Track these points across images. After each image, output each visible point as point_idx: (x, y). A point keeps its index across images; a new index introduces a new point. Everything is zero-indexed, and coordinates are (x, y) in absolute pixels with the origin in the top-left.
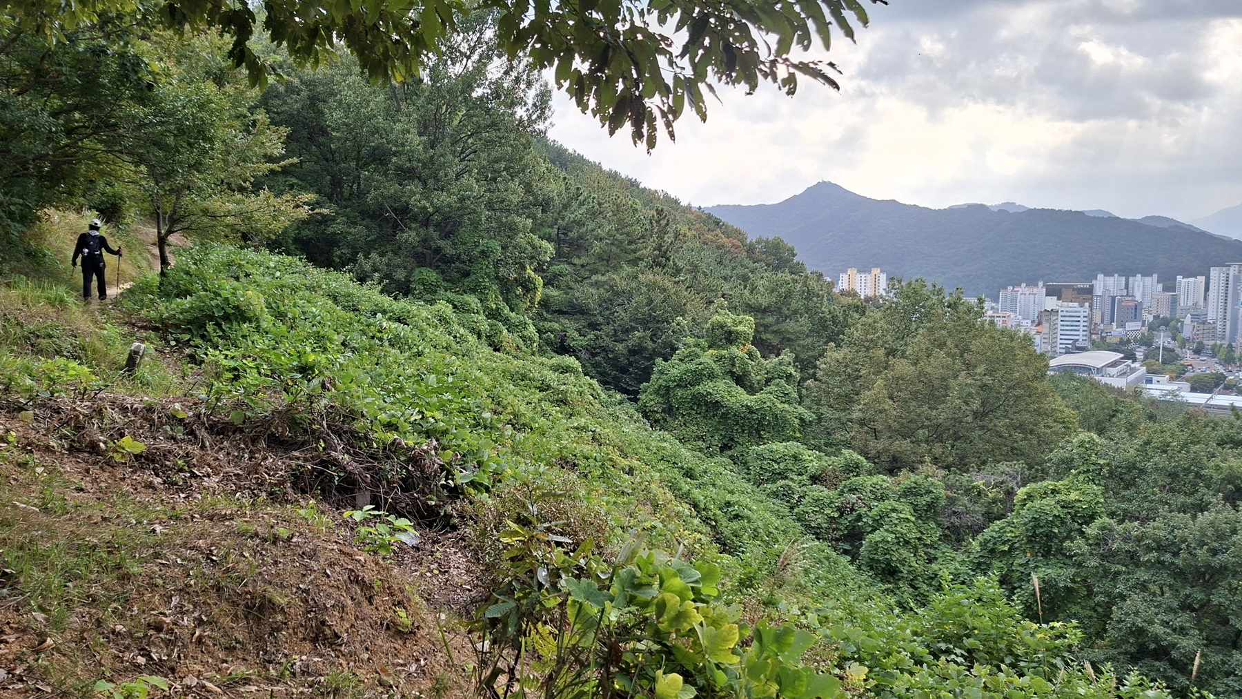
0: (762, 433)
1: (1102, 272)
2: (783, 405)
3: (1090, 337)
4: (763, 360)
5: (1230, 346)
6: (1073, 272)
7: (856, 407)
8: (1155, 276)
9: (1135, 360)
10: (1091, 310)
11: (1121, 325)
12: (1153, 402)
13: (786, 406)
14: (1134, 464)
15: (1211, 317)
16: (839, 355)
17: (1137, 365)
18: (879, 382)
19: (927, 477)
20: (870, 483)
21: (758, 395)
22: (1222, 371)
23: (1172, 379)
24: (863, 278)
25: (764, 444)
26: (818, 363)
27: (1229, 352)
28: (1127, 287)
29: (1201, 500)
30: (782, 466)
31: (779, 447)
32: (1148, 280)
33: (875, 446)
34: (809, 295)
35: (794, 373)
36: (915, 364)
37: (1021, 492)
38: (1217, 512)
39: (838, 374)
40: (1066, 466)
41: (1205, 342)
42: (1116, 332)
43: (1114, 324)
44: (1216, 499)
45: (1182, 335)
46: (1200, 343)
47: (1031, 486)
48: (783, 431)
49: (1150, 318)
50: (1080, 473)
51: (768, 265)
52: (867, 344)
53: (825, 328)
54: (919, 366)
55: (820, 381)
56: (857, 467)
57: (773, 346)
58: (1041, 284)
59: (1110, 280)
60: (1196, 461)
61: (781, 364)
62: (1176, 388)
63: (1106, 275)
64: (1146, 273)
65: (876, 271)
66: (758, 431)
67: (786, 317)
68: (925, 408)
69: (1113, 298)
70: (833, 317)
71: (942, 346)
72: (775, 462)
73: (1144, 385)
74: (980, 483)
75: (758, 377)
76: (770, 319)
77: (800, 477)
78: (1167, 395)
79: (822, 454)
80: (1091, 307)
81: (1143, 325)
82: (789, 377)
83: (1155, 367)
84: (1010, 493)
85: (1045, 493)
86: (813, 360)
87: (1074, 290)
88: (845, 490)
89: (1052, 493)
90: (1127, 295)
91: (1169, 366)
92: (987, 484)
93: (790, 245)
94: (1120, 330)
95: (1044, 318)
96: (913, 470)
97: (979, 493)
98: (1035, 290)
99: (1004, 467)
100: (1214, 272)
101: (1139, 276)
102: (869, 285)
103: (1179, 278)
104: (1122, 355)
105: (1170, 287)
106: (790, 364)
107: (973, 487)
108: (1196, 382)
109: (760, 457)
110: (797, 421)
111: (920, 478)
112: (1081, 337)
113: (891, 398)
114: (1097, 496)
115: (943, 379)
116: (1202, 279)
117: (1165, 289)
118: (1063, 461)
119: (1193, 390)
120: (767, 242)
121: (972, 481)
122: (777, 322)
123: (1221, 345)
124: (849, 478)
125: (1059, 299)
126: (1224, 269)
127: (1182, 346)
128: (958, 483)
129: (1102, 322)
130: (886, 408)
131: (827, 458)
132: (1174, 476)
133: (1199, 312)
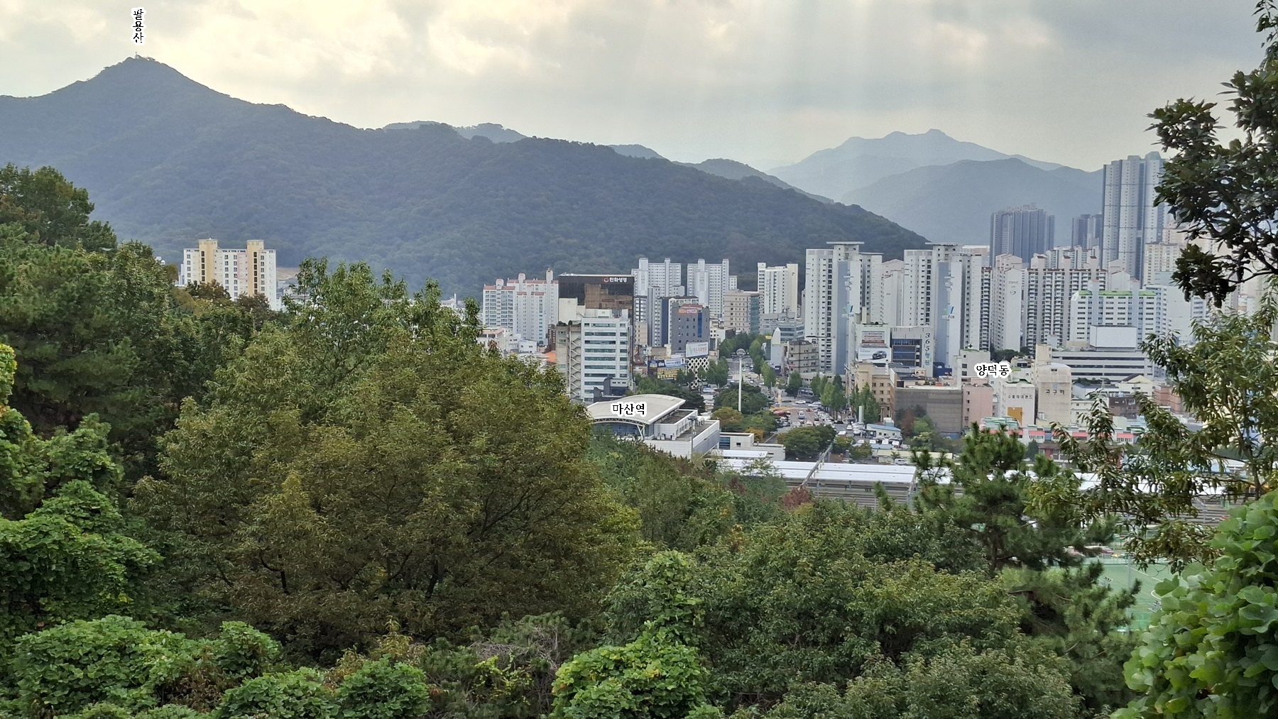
0: (42, 601)
1: (646, 256)
2: (88, 537)
3: (632, 371)
4: (37, 440)
5: (838, 379)
6: (600, 255)
7: (244, 529)
8: (726, 262)
9: (702, 410)
10: (632, 323)
11: (679, 348)
12: (735, 481)
13: (96, 537)
14: (743, 601)
15: (809, 331)
16: (206, 422)
17: (705, 417)
18: (293, 475)
19: (393, 661)
20: (283, 686)
21: (31, 519)
22: (828, 422)
23: (757, 439)
24: (231, 260)
25: (49, 625)
26: (160, 440)
27: (837, 390)
28: (684, 282)
29: (849, 655)
30: (92, 671)
31: (85, 630)
32: (715, 268)
33: (285, 608)
34: (131, 295)
35: (111, 465)
36: (359, 436)
37: (564, 673)
38: (875, 676)
39: (205, 462)
40: (635, 614)
41: (803, 375)
42: (672, 360)
43: (668, 346)
44: (871, 652)
45: (770, 363)
46: (796, 377)
47: (580, 659)
48: (90, 593)
49: (721, 335)
50: (658, 626)
51: (30, 229)
52: (263, 398)
53: (168, 364)
54: (367, 439)
55: (166, 478)
56: (254, 656)
57: (56, 407)
58: (550, 275)
59: (658, 269)
60: (835, 588)
61: (80, 445)
62: (764, 454)
63: (652, 260)
64: (712, 259)
65: (256, 245)
66: (32, 599)
67: (83, 343)
68: (382, 522)
69: (665, 301)
70: (184, 342)
71: (409, 396)
72: (77, 663)
73: (718, 452)
74: (489, 661)
75: (29, 479)
76: (47, 349)
77: (134, 692)
78: (753, 467)
79: (179, 636)
80: (631, 316)
81: (711, 349)
82: (100, 475)
83: (732, 420)
84: (543, 676)
85: (605, 669)
86: (144, 434)
87: (604, 286)
88: (233, 707)
89: (617, 668)
90: (686, 296)
91: (753, 418)
92: (501, 663)
93: (78, 186)
94: (678, 356)
95: (559, 338)
96: (363, 649)
97: (489, 681)
98: (541, 287)
99: (529, 625)
100: (813, 258)
101: (702, 262)
102: (243, 273)
103: (761, 266)
104: (683, 401)
105: (748, 283)
106: (100, 444)
107: (478, 671)
108: (793, 443)
109: (41, 656)
110: (120, 569)
111: (380, 665)
112: (618, 370)
113: (317, 506)
114: (688, 665)
115: (414, 463)
116: (793, 268)
117: (742, 285)
118: (628, 606)
119: (790, 456)
120: (25, 177)
121: (475, 661)
122: (63, 355)
123: (826, 379)
124: (240, 681)
125: (581, 303)
126: (826, 251)
127: (770, 383)
128: (450, 667)
129: (650, 343)
130: (309, 526)
131: (190, 643)
132: (804, 615)
133: (791, 324)
